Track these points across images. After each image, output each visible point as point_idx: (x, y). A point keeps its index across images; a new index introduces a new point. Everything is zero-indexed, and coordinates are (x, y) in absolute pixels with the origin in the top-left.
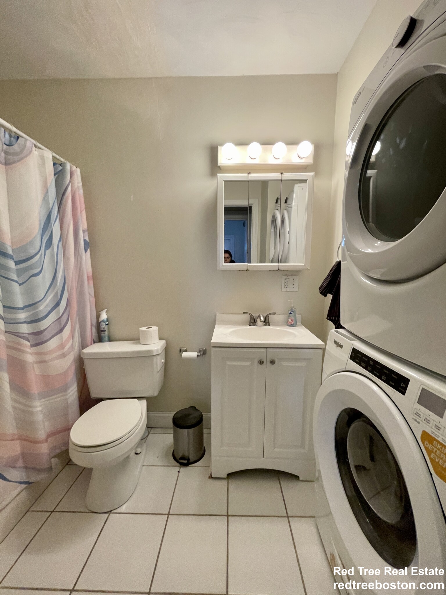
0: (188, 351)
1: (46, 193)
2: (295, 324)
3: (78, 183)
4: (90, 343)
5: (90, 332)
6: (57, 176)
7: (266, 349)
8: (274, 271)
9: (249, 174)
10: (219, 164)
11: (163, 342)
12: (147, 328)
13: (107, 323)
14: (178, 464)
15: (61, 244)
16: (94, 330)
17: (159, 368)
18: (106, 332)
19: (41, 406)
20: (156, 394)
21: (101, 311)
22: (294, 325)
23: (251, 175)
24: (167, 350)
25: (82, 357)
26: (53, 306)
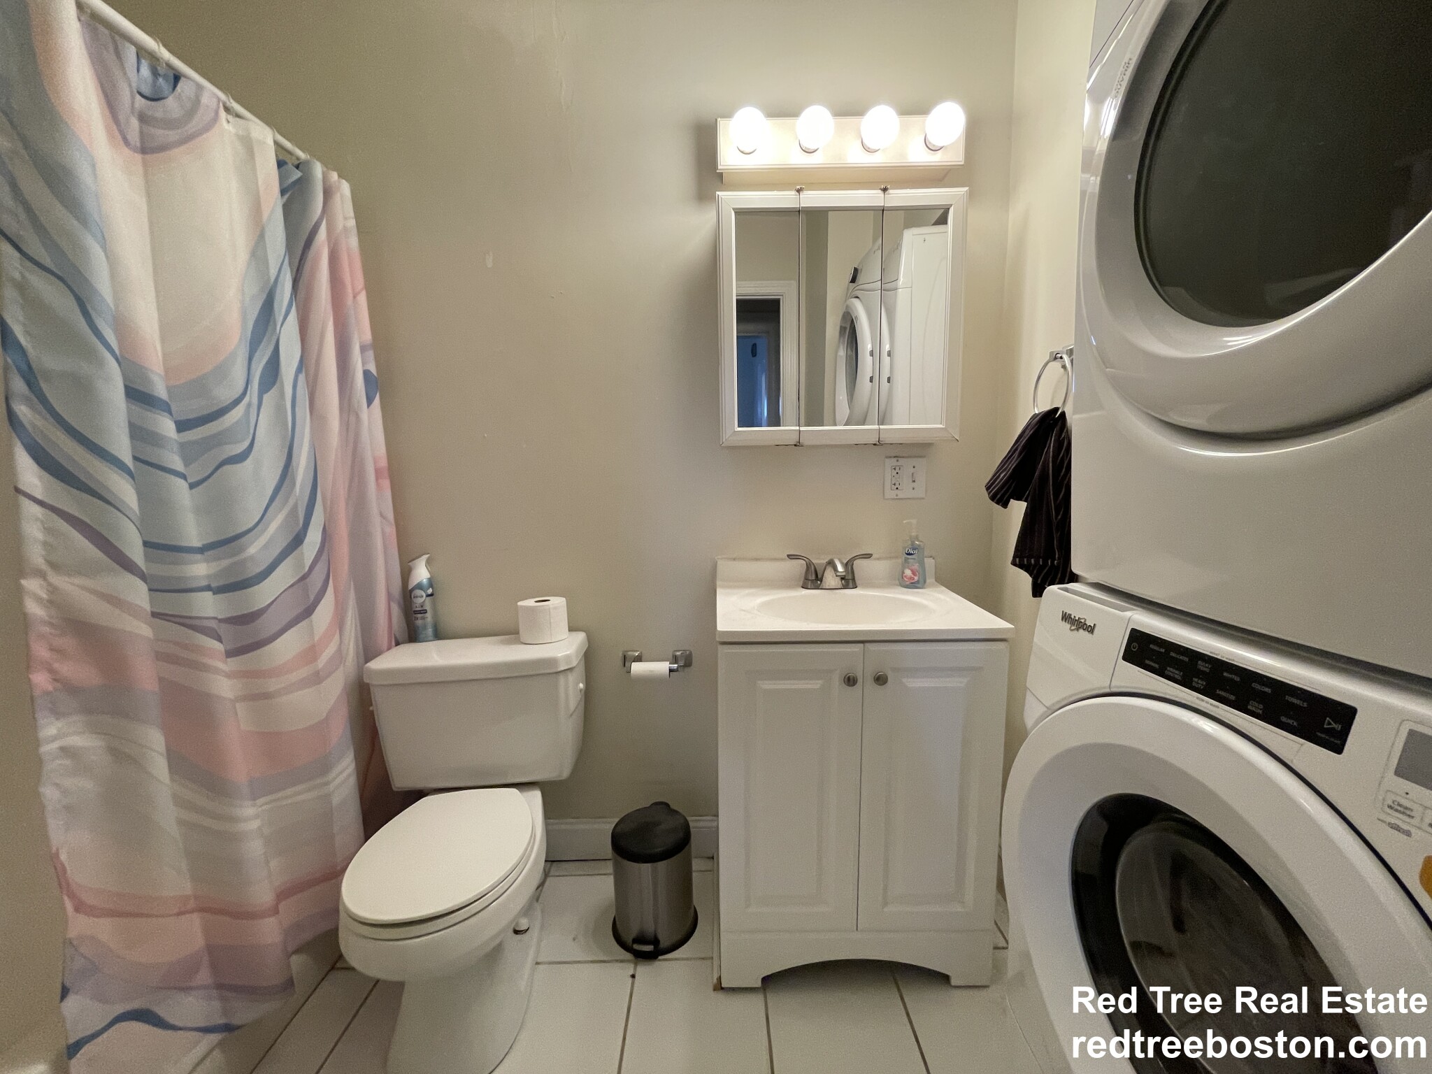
0: (643, 659)
1: (260, 239)
2: (921, 580)
3: (346, 218)
4: (386, 648)
5: (386, 614)
6: (286, 196)
7: (862, 645)
8: (865, 444)
9: (799, 191)
10: (719, 167)
11: (580, 637)
12: (536, 602)
13: (430, 591)
14: (629, 956)
15: (302, 377)
16: (396, 611)
17: (572, 705)
18: (429, 615)
19: (257, 816)
20: (566, 774)
21: (414, 560)
22: (918, 585)
23: (804, 194)
24: (589, 657)
25: (366, 680)
26: (285, 544)
